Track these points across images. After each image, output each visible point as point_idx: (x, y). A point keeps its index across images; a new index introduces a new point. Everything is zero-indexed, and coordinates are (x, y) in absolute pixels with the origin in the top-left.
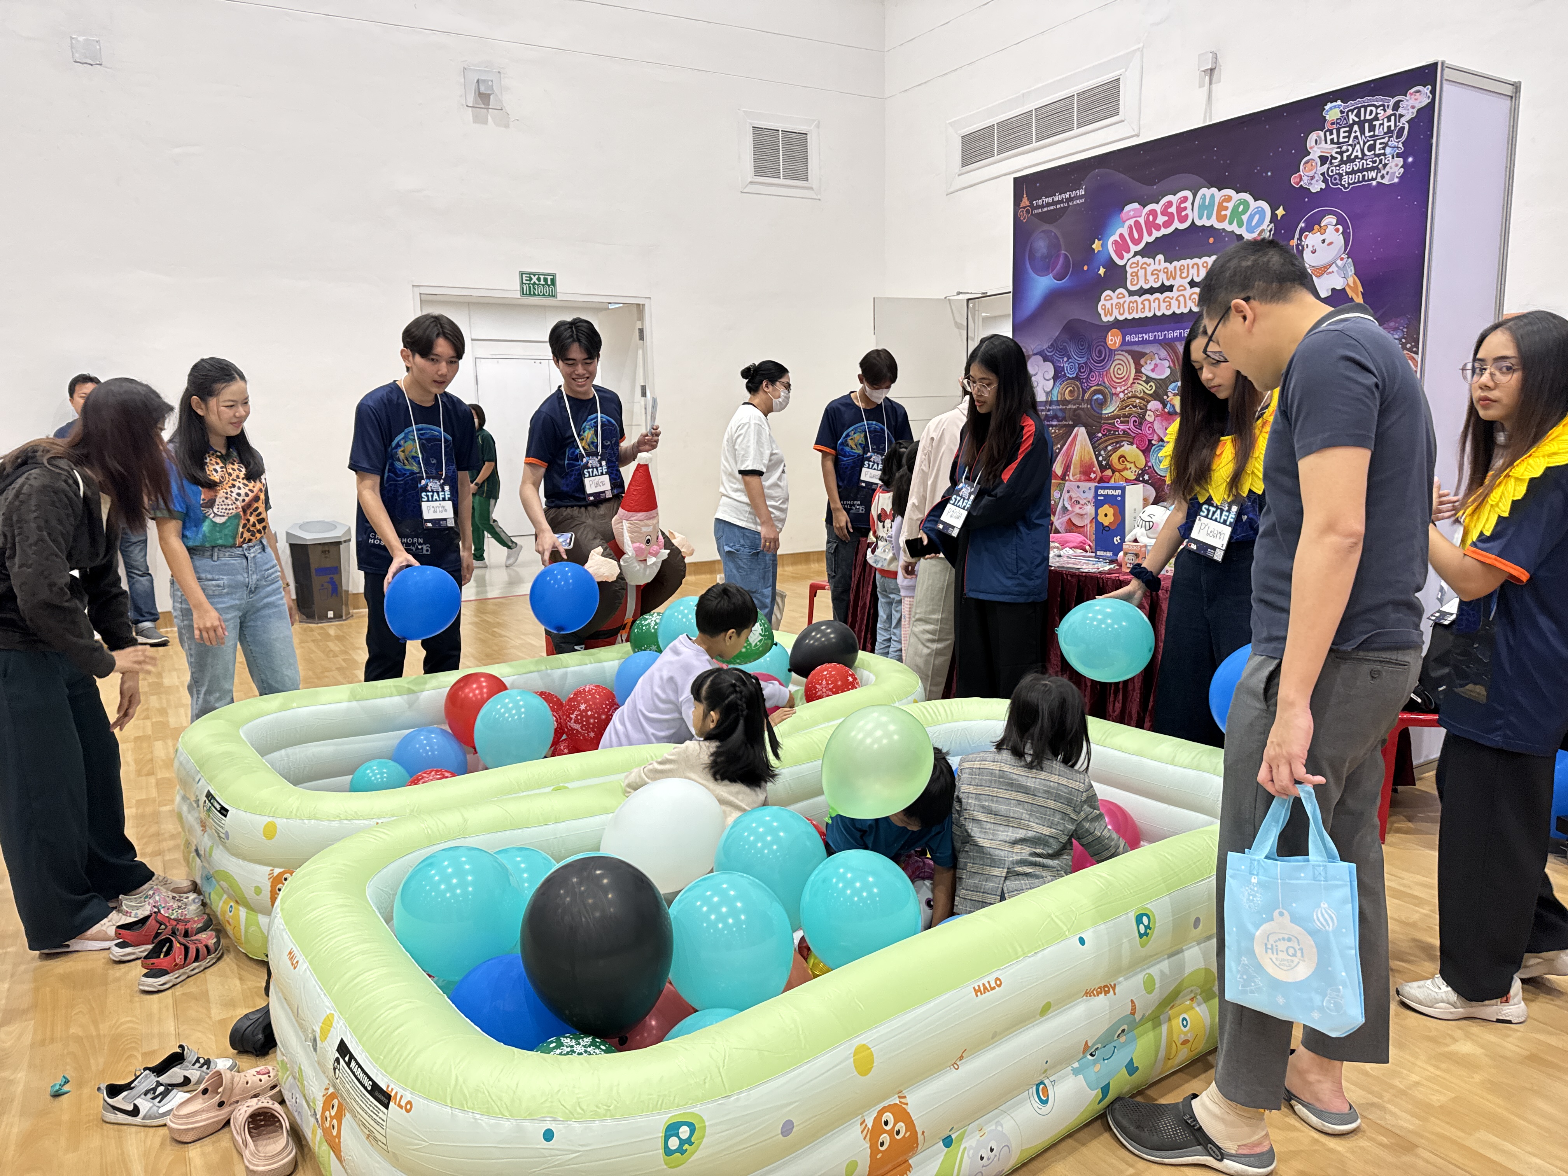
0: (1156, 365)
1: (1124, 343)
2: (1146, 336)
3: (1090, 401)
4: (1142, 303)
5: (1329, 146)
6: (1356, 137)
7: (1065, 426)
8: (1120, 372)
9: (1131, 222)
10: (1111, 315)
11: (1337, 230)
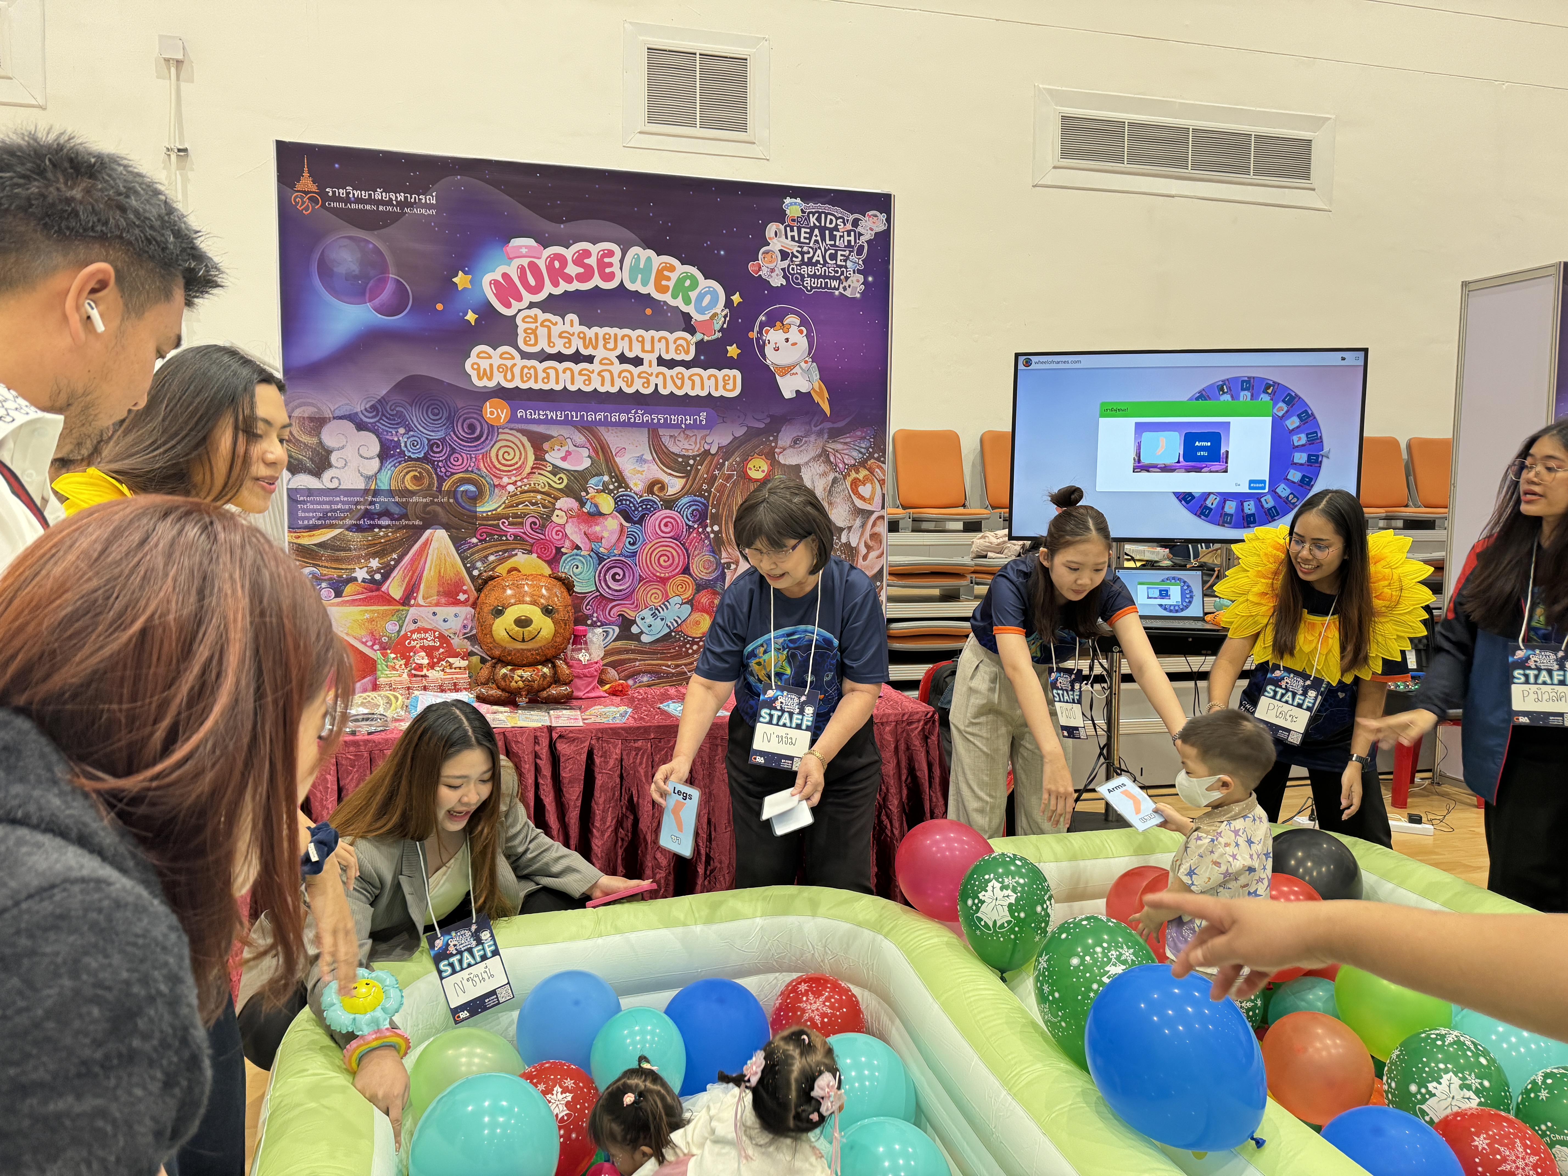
0: (568, 453)
1: (513, 419)
2: (550, 415)
3: (452, 493)
4: (544, 371)
5: (789, 241)
6: (816, 241)
7: (406, 527)
8: (506, 456)
9: (525, 262)
10: (490, 379)
11: (801, 332)
